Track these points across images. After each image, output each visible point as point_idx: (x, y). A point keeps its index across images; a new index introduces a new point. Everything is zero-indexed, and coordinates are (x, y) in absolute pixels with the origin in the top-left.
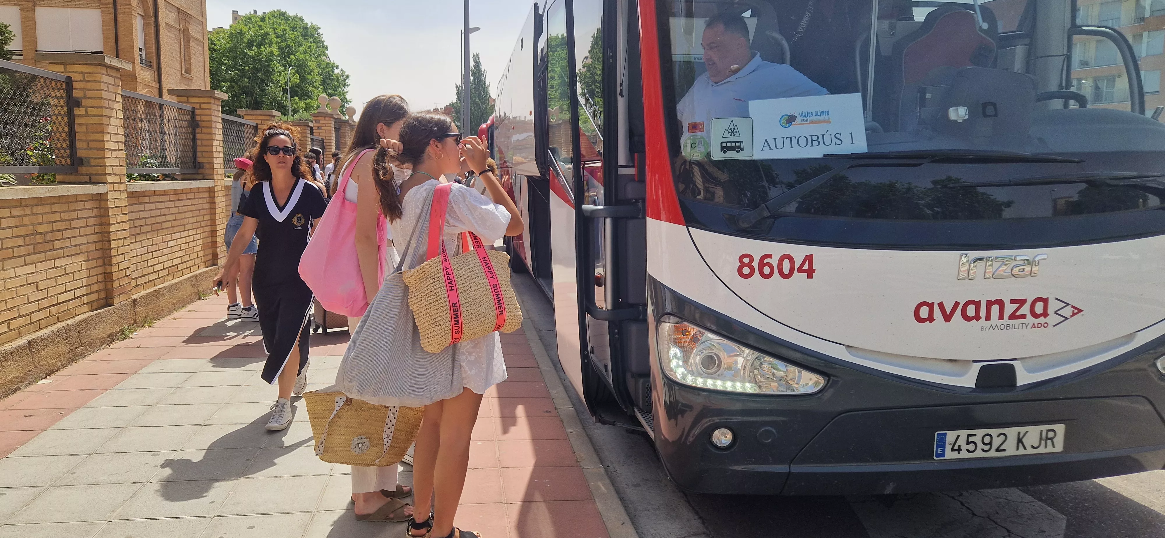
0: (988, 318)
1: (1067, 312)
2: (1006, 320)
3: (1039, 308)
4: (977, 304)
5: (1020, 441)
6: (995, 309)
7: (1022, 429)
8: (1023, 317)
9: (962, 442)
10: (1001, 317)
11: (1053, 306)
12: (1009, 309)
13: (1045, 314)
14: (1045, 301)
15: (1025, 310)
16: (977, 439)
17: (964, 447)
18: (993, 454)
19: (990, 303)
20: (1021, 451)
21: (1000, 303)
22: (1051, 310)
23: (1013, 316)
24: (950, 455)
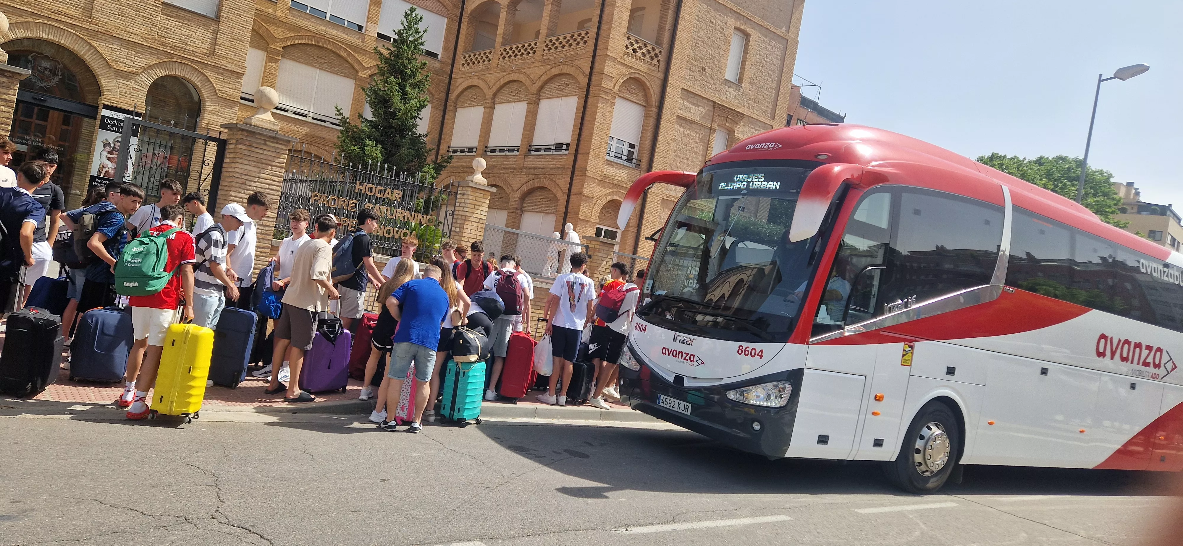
0: (678, 358)
1: (700, 362)
2: (683, 360)
3: (692, 357)
4: (676, 351)
5: (679, 406)
6: (680, 354)
7: (680, 402)
8: (687, 360)
9: (664, 400)
10: (682, 358)
11: (696, 359)
12: (684, 356)
13: (693, 361)
14: (694, 356)
15: (688, 358)
16: (668, 400)
17: (665, 402)
18: (671, 408)
19: (679, 352)
20: (679, 410)
21: (682, 352)
22: (695, 360)
23: (685, 359)
24: (661, 404)
